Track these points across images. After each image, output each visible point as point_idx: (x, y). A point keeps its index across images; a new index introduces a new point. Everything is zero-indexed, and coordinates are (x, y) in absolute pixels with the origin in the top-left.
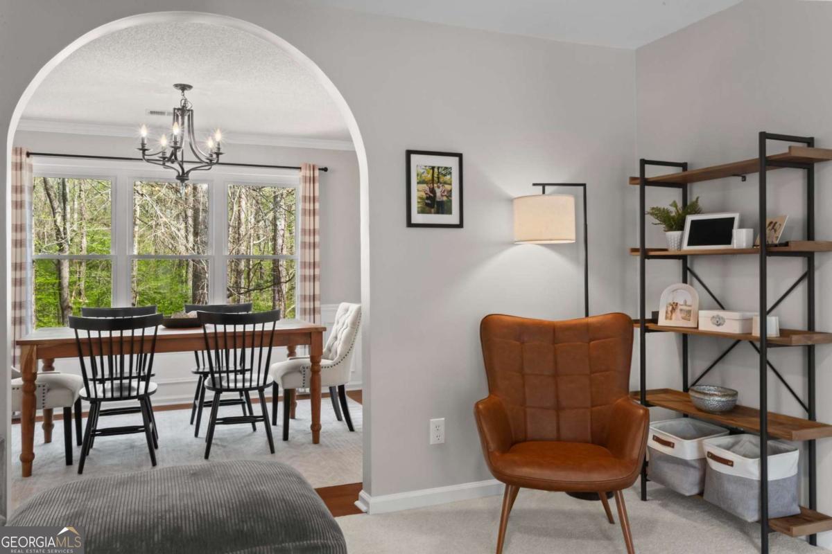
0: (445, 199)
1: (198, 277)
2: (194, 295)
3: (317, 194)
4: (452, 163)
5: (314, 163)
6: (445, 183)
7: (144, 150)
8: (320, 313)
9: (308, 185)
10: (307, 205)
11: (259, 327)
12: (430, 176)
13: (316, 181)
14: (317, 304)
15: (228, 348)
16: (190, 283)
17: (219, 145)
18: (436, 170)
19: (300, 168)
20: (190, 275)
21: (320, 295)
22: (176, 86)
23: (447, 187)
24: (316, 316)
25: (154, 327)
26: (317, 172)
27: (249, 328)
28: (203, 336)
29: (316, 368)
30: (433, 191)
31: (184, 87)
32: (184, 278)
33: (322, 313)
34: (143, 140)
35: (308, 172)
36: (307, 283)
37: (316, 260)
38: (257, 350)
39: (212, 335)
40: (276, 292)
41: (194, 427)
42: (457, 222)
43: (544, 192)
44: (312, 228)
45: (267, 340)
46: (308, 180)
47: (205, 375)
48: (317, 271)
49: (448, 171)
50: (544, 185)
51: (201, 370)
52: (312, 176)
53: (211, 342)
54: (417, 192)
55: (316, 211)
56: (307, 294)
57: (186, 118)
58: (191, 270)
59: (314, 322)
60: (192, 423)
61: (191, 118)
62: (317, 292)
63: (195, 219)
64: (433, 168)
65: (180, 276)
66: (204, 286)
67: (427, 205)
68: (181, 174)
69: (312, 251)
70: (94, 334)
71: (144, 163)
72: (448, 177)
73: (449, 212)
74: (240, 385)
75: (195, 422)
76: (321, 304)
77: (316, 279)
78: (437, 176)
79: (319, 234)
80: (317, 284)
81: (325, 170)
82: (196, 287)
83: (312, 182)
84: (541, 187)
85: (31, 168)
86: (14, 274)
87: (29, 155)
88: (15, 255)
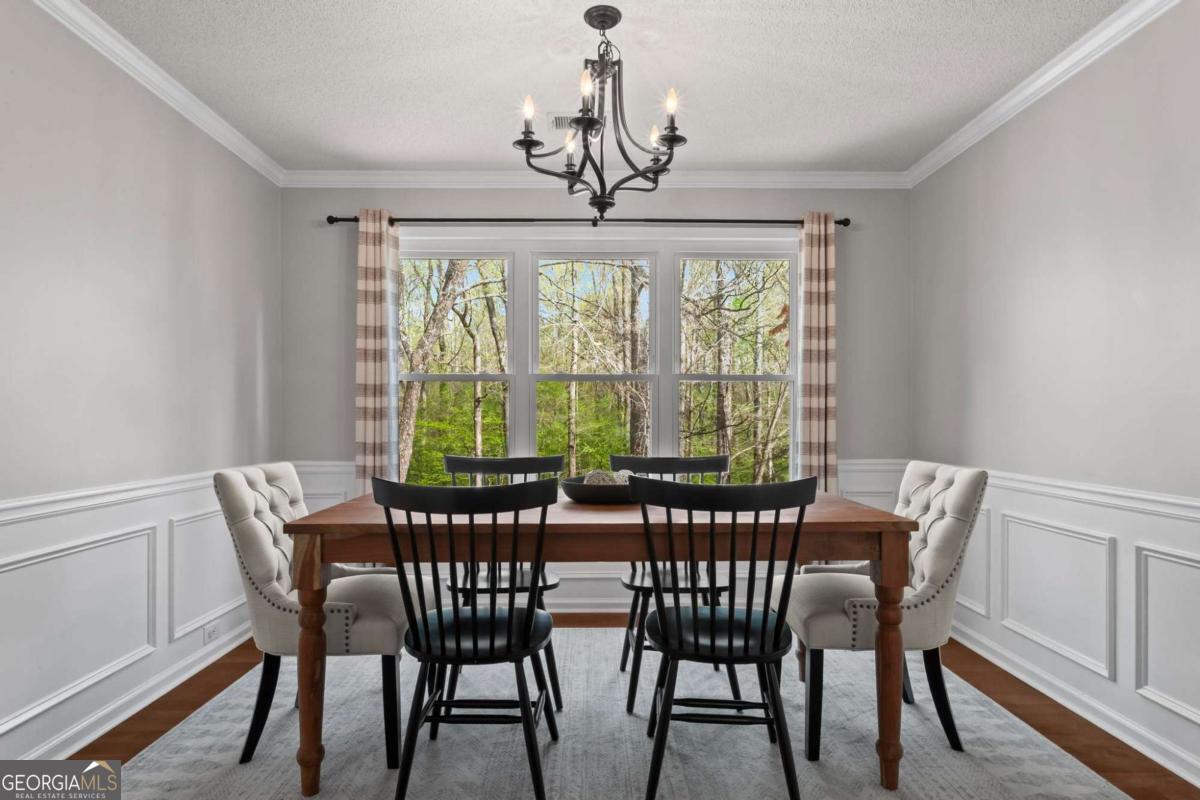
1: (636, 417)
2: (633, 439)
3: (832, 264)
5: (826, 212)
7: (528, 143)
8: (836, 474)
9: (815, 249)
10: (815, 283)
11: (767, 517)
13: (830, 242)
14: (832, 459)
15: (696, 558)
16: (628, 426)
17: (672, 121)
19: (801, 222)
20: (629, 418)
21: (836, 443)
22: (589, 15)
24: (829, 479)
25: (540, 509)
26: (832, 227)
27: (745, 518)
28: (642, 530)
29: (892, 614)
31: (604, 20)
32: (622, 420)
33: (840, 475)
34: (527, 124)
35: (816, 226)
36: (815, 423)
37: (829, 382)
38: (762, 567)
39: (659, 530)
40: (721, 437)
41: (627, 678)
44: (823, 325)
45: (783, 545)
46: (815, 242)
47: (647, 592)
48: (832, 402)
51: (637, 583)
52: (823, 233)
53: (659, 545)
55: (831, 296)
56: (815, 440)
57: (609, 81)
58: (629, 410)
59: (826, 490)
60: (623, 668)
61: (617, 79)
62: (832, 438)
63: (634, 351)
65: (619, 417)
66: (643, 427)
68: (599, 193)
69: (823, 365)
75: (629, 667)
76: (838, 458)
77: (829, 416)
79: (835, 335)
80: (832, 423)
81: (845, 222)
82: (635, 428)
83: (823, 244)
85: (396, 243)
86: (360, 402)
87: (392, 222)
88: (364, 372)
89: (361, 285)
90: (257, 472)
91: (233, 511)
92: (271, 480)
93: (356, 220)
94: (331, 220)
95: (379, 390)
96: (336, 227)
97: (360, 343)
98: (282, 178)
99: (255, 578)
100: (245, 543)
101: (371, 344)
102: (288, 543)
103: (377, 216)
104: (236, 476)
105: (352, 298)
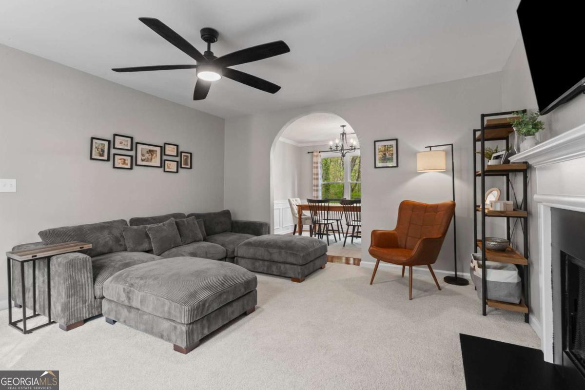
0: (390, 157)
4: (393, 143)
6: (390, 151)
7: (331, 149)
12: (384, 149)
18: (386, 147)
22: (341, 126)
23: (391, 152)
30: (385, 154)
31: (343, 126)
42: (395, 165)
43: (431, 150)
49: (391, 146)
50: (430, 147)
54: (379, 156)
64: (385, 146)
67: (383, 160)
68: (343, 154)
70: (314, 204)
71: (331, 152)
72: (392, 148)
73: (392, 161)
74: (354, 224)
78: (387, 149)
84: (429, 148)
85: (321, 156)
86: (314, 188)
87: (320, 152)
88: (315, 182)
89: (314, 165)
90: (294, 199)
91: (291, 204)
92: (296, 201)
93: (313, 152)
94: (309, 153)
95: (317, 186)
96: (310, 154)
97: (314, 177)
98: (300, 145)
99: (293, 214)
100: (292, 209)
101: (316, 177)
102: (297, 207)
103: (317, 152)
104: (291, 200)
105: (312, 168)
